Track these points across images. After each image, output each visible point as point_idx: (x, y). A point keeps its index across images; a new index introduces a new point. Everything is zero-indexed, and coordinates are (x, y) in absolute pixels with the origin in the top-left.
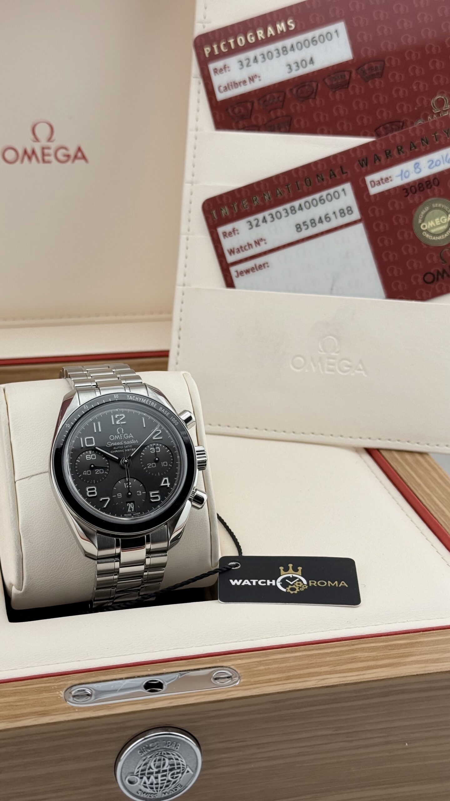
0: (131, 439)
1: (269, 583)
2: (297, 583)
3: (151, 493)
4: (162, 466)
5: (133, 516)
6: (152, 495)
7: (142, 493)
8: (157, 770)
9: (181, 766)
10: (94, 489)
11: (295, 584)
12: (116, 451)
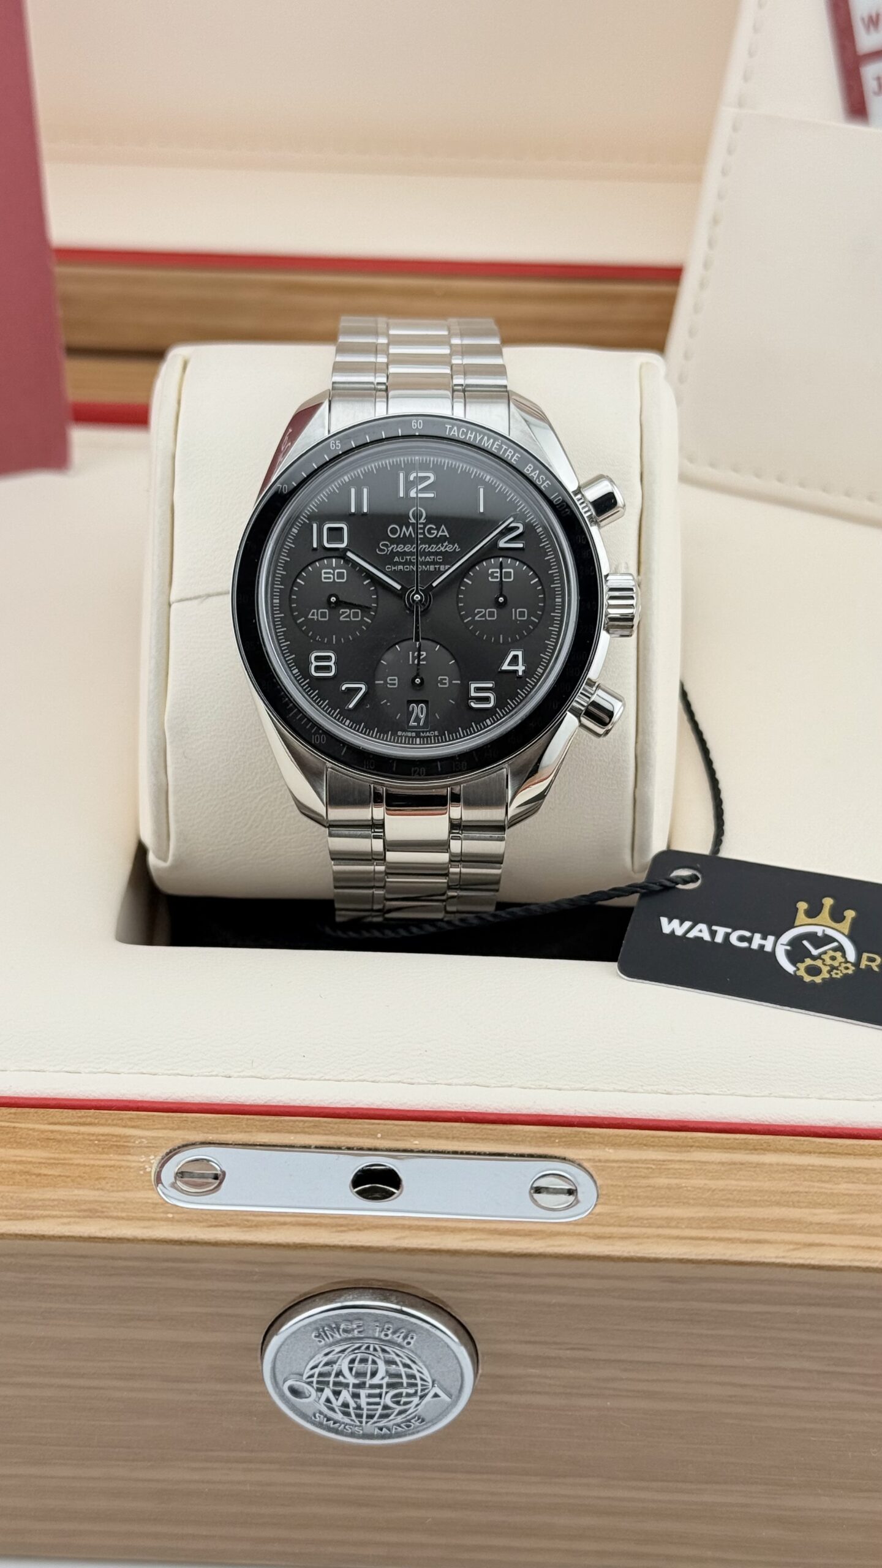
0: (442, 540)
1: (757, 940)
2: (831, 953)
3: (473, 686)
4: (514, 618)
5: (420, 737)
6: (475, 692)
7: (450, 682)
8: (357, 1381)
9: (419, 1382)
10: (328, 658)
11: (823, 956)
12: (400, 567)
